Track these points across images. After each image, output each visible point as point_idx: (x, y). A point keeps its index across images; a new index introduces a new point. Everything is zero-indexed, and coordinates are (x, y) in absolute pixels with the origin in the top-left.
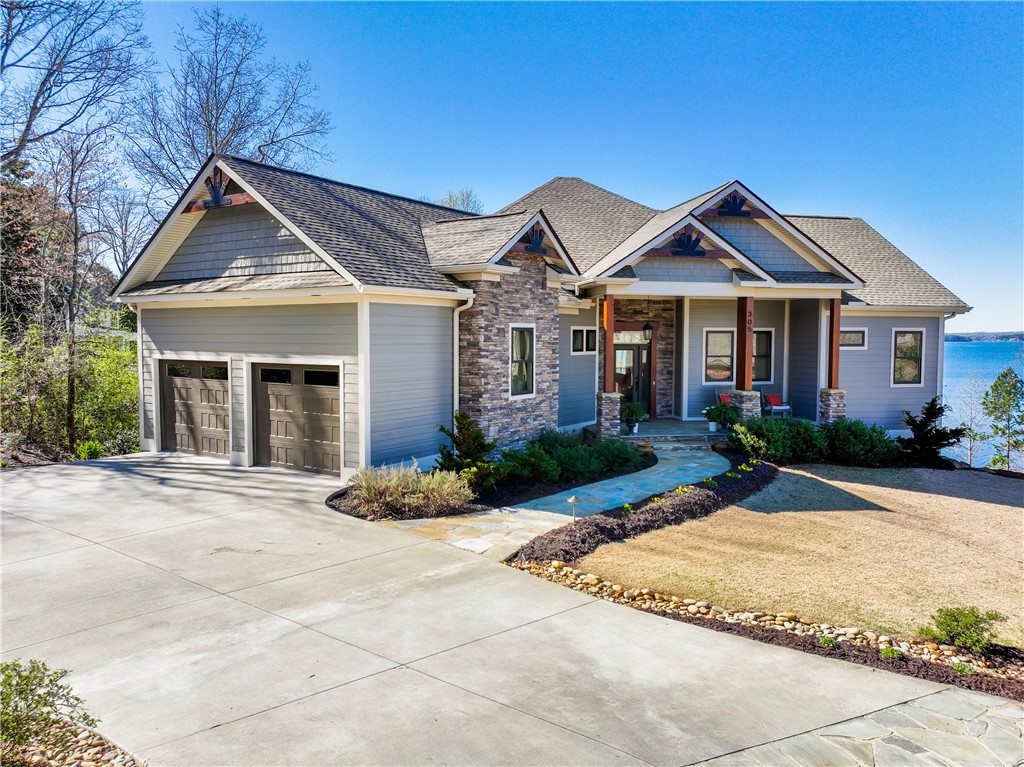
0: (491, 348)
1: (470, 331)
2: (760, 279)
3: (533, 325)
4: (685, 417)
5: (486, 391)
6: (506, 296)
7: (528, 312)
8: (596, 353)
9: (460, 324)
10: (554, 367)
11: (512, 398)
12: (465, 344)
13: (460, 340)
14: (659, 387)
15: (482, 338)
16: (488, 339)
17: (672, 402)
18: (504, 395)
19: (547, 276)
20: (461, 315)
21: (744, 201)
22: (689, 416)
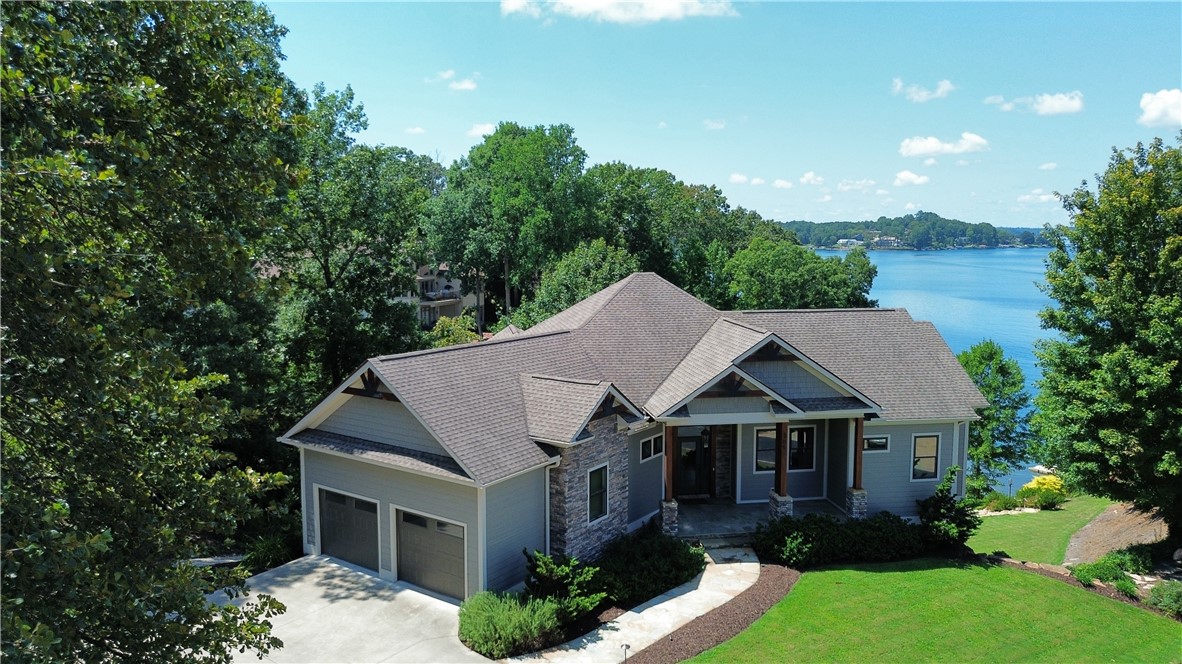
0: (573, 494)
1: (558, 484)
2: (790, 411)
3: (607, 463)
4: (739, 501)
5: (570, 527)
6: (585, 452)
7: (602, 455)
8: (663, 453)
9: (551, 476)
10: (624, 488)
11: (589, 524)
12: (554, 491)
13: (550, 488)
14: (717, 471)
15: (566, 489)
16: (571, 488)
17: (729, 484)
18: (584, 525)
19: (618, 422)
20: (551, 470)
21: (779, 347)
22: (742, 499)
